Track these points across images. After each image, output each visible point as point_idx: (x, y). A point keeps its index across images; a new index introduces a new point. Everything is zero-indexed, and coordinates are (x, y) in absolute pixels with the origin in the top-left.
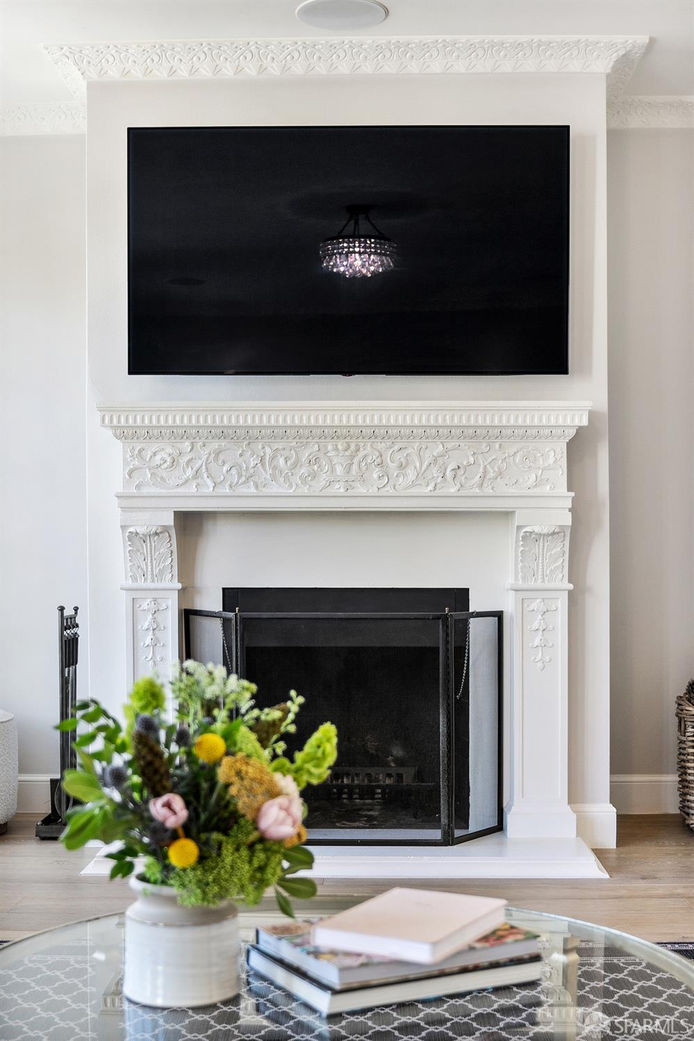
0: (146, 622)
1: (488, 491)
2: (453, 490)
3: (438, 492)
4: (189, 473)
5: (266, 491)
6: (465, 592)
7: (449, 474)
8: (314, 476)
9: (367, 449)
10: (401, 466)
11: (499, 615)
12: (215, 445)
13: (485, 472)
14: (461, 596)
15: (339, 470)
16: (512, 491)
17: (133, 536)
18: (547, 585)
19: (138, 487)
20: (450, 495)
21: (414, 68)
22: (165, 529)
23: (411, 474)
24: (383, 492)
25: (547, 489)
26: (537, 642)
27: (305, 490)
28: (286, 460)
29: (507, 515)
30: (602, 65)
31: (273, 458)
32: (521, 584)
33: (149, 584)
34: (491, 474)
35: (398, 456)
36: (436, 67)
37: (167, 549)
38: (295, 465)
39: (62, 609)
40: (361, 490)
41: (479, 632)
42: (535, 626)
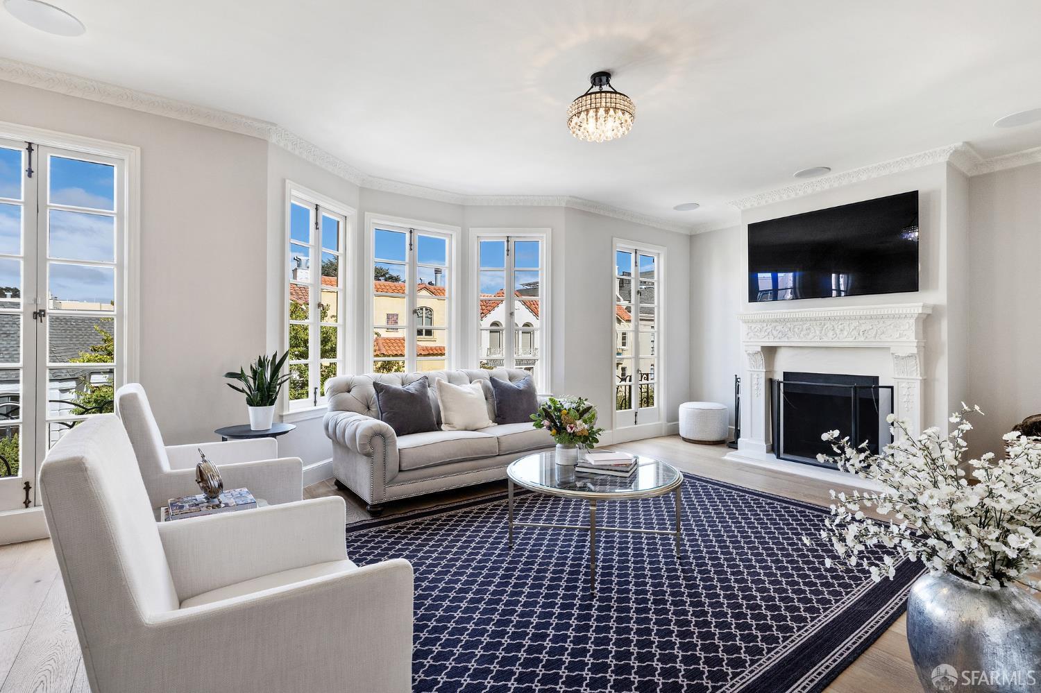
0: (755, 382)
1: (878, 339)
2: (863, 339)
3: (856, 340)
4: (766, 334)
5: (791, 340)
6: (877, 377)
7: (861, 333)
8: (808, 334)
9: (828, 325)
10: (841, 330)
11: (892, 388)
12: (774, 324)
13: (877, 333)
14: (876, 379)
15: (818, 332)
16: (889, 340)
17: (749, 354)
18: (909, 377)
19: (750, 338)
20: (861, 341)
21: (855, 180)
22: (758, 352)
23: (846, 333)
24: (834, 340)
25: (904, 339)
26: (905, 400)
27: (803, 340)
28: (799, 329)
29: (889, 348)
30: (944, 159)
31: (794, 328)
32: (897, 376)
33: (756, 370)
34: (879, 333)
35: (840, 327)
36: (864, 177)
37: (760, 360)
38: (802, 330)
39: (736, 376)
40: (825, 339)
41: (883, 394)
42: (904, 393)
